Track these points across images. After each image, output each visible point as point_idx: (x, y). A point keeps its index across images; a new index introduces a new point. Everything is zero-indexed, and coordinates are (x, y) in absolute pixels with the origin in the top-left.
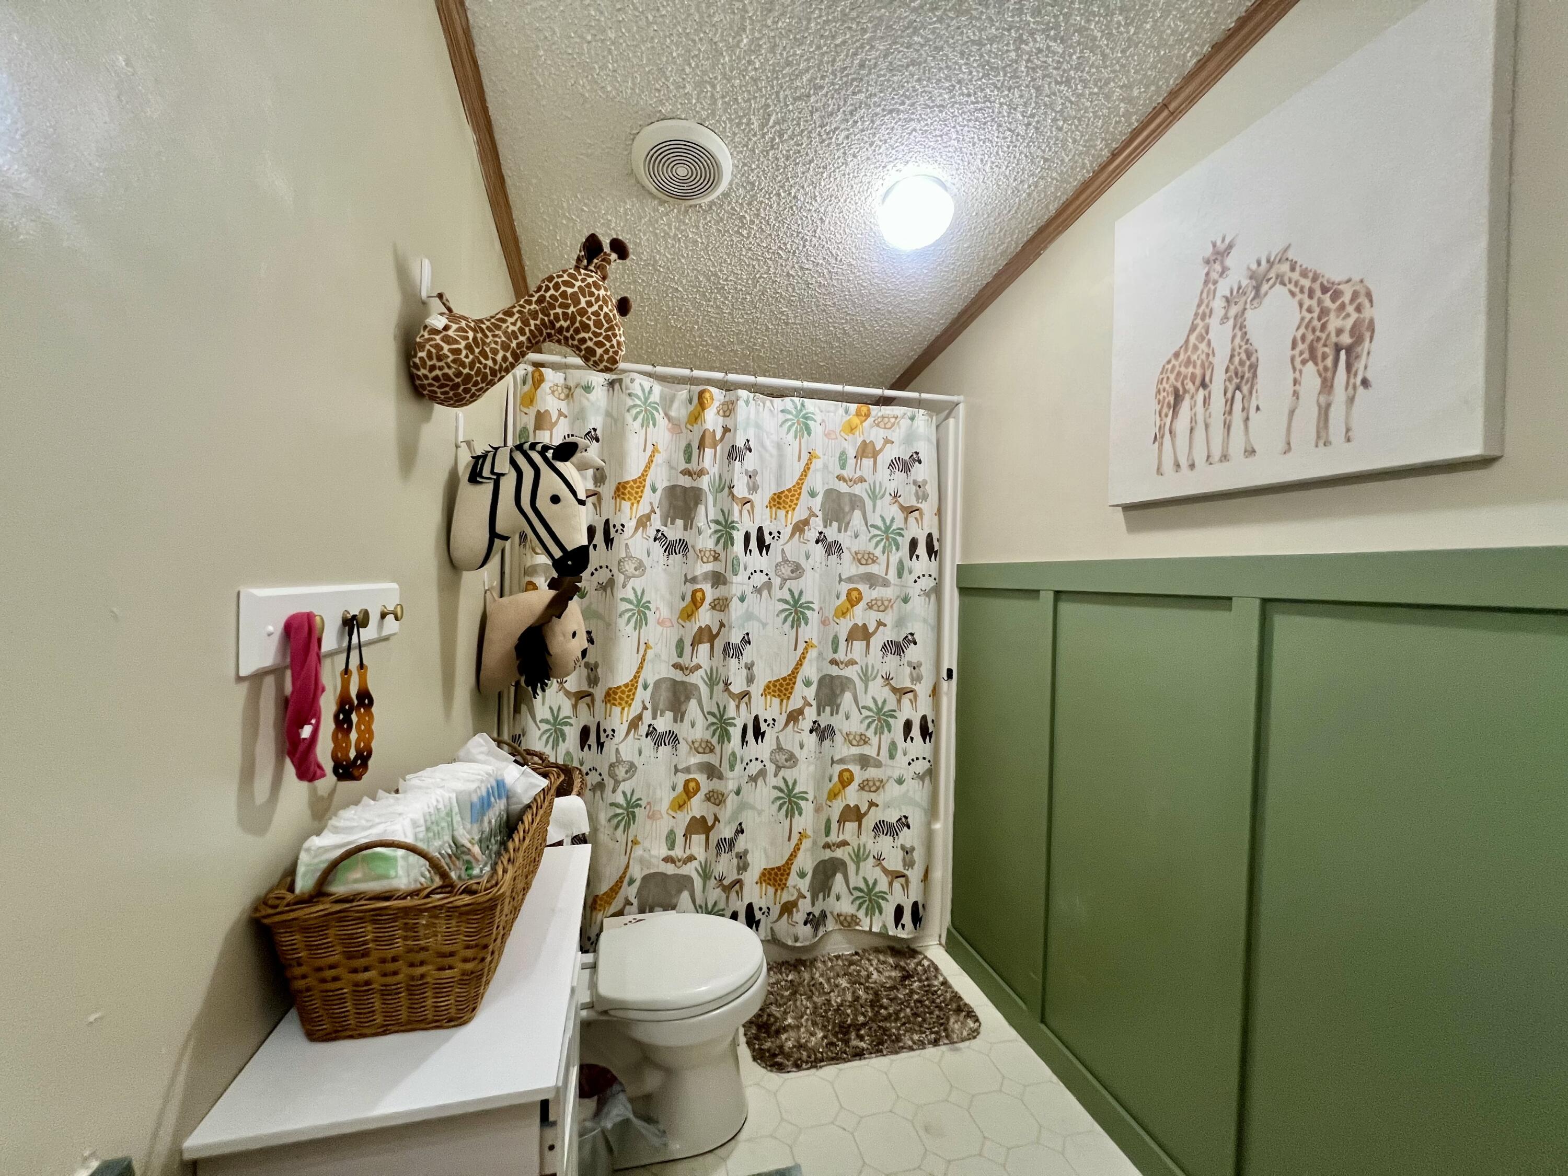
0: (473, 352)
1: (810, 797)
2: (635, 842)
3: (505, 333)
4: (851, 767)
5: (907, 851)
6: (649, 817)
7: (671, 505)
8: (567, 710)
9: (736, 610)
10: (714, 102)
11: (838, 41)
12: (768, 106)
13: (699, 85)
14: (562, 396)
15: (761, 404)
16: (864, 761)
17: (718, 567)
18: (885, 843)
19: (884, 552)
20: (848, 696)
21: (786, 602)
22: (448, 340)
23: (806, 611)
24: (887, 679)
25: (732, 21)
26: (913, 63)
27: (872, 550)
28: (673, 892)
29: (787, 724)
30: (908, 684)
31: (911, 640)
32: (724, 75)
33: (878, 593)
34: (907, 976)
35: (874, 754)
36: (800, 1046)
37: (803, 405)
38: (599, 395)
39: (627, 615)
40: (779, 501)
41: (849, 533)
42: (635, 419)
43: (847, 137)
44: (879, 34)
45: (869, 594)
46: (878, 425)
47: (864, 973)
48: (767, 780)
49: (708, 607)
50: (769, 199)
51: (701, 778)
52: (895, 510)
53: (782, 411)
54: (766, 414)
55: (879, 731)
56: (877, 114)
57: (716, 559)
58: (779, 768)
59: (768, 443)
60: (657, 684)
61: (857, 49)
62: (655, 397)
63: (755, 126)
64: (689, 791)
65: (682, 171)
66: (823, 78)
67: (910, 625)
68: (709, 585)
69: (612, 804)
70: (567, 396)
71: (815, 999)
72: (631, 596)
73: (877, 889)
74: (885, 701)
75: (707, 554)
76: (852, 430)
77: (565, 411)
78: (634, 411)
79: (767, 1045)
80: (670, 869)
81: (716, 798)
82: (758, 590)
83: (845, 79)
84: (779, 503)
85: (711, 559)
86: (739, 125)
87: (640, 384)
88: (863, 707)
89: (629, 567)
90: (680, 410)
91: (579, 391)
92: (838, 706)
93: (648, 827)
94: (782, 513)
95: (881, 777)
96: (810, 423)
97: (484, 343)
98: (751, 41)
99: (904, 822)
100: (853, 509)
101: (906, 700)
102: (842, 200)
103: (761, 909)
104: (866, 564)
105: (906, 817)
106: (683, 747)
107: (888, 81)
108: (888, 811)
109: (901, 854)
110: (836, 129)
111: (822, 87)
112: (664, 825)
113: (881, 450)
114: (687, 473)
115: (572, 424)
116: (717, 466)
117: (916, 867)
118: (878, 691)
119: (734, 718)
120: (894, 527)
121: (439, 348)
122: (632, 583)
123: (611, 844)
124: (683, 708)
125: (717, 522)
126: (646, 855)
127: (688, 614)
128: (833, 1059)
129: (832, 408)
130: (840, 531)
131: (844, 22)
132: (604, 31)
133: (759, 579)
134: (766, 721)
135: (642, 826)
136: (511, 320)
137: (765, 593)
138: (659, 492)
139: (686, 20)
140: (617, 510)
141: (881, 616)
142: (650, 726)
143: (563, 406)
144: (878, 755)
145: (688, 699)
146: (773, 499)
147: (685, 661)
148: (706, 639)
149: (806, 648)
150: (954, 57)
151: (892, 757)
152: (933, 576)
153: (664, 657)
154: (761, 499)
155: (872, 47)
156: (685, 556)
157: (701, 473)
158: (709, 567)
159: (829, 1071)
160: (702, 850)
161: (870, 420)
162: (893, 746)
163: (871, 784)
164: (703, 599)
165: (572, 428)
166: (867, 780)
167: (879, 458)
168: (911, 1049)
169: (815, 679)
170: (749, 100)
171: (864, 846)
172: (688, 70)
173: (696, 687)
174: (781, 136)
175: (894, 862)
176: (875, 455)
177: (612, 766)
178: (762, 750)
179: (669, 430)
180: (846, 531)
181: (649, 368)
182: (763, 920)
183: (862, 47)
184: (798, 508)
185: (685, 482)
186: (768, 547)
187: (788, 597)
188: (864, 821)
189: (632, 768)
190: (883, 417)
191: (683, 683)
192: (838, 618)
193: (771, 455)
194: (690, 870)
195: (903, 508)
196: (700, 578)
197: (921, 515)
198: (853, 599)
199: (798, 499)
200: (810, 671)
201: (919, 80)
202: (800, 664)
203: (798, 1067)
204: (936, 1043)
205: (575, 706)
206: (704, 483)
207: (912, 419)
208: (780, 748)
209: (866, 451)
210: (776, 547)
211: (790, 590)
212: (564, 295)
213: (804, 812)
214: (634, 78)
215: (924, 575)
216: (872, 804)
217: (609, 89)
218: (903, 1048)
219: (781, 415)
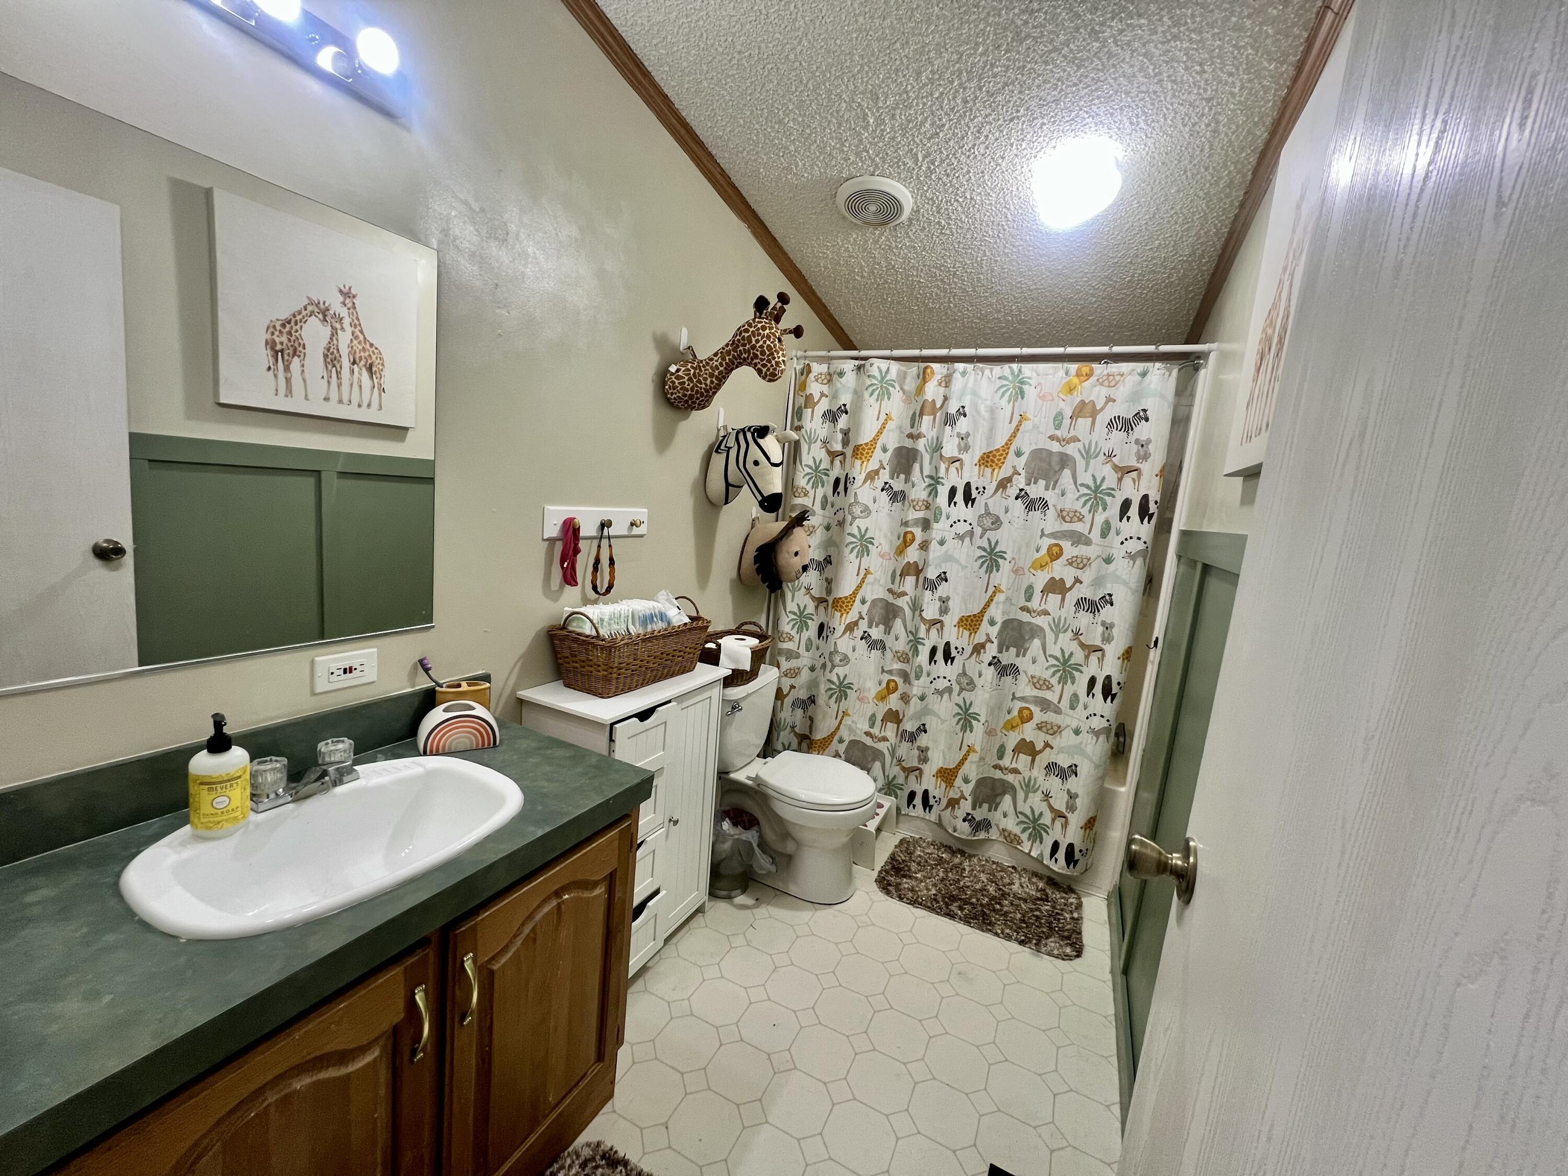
0: (692, 382)
1: (982, 719)
2: (845, 713)
3: (711, 367)
4: (1032, 707)
5: (1072, 796)
6: (858, 699)
7: (899, 463)
8: (811, 608)
9: (935, 551)
10: (873, 160)
11: (937, 95)
12: (912, 150)
13: (858, 154)
14: (825, 381)
15: (980, 373)
16: (1045, 705)
17: (929, 515)
18: (1054, 783)
19: (1090, 512)
20: (1036, 643)
21: (984, 549)
22: (678, 378)
23: (999, 560)
24: (1077, 634)
25: (857, 114)
26: (1006, 84)
27: (1079, 509)
28: (870, 759)
29: (972, 654)
30: (1098, 642)
31: (1108, 600)
32: (870, 143)
33: (1082, 550)
34: (1046, 899)
35: (1056, 702)
36: (912, 890)
37: (1020, 371)
38: (850, 379)
39: (851, 546)
40: (988, 460)
41: (1056, 491)
42: (871, 395)
43: (987, 148)
44: (964, 80)
45: (1069, 550)
46: (1102, 384)
47: (1007, 880)
48: (952, 696)
49: (917, 547)
50: (952, 205)
51: (899, 681)
52: (1107, 470)
53: (1000, 378)
54: (984, 382)
55: (1063, 681)
56: (1001, 126)
57: (927, 508)
58: (962, 689)
59: (982, 408)
60: (874, 602)
61: (954, 93)
62: (893, 374)
63: (910, 163)
64: (890, 688)
65: (873, 208)
66: (940, 120)
67: (1109, 585)
68: (920, 529)
69: (829, 680)
70: (829, 381)
71: (950, 875)
72: (856, 532)
73: (1041, 822)
74: (1071, 654)
75: (920, 504)
76: (1071, 390)
77: (826, 392)
78: (871, 389)
79: (889, 878)
80: (868, 741)
81: (905, 698)
82: (961, 537)
83: (958, 114)
84: (987, 462)
85: (924, 507)
86: (899, 167)
87: (878, 367)
88: (1051, 656)
89: (857, 510)
90: (911, 384)
91: (836, 376)
92: (1026, 650)
93: (857, 707)
94: (989, 470)
95: (1060, 723)
96: (1026, 387)
97: (699, 375)
98: (876, 119)
99: (1073, 770)
100: (1062, 468)
101: (1094, 658)
102: (1014, 189)
103: (934, 797)
104: (1071, 522)
105: (1076, 766)
106: (889, 654)
107: (994, 102)
108: (1061, 756)
109: (1066, 797)
110: (974, 145)
111: (943, 125)
112: (870, 709)
113: (1102, 409)
114: (910, 436)
115: (831, 401)
116: (935, 430)
117: (1076, 812)
118: (1066, 643)
119: (923, 639)
120: (1104, 487)
121: (673, 383)
122: (857, 522)
123: (826, 708)
124: (891, 624)
125: (931, 477)
126: (853, 725)
127: (900, 551)
128: (929, 907)
129: (1051, 371)
130: (1047, 489)
131: (932, 83)
132: (787, 148)
133: (962, 528)
134: (956, 648)
135: (851, 703)
136: (716, 358)
137: (967, 540)
138: (889, 454)
139: (829, 125)
140: (853, 466)
141: (1079, 573)
142: (865, 632)
143: (825, 388)
144: (1059, 702)
145: (895, 617)
146: (982, 458)
147: (895, 588)
148: (912, 572)
149: (994, 592)
150: (1040, 68)
151: (1073, 708)
152: (1143, 540)
153: (882, 582)
154: (971, 459)
155: (965, 89)
156: (903, 504)
157: (919, 436)
158: (921, 514)
159: (920, 912)
160: (894, 735)
161: (1093, 380)
162: (1075, 698)
163: (1049, 727)
164: (913, 540)
165: (830, 405)
166: (1046, 722)
167: (1099, 417)
168: (996, 934)
169: (999, 620)
170: (896, 151)
171: (1035, 779)
172: (845, 149)
173: (902, 609)
174: (933, 164)
175: (1060, 803)
176: (1094, 414)
177: (831, 653)
178: (950, 671)
179: (903, 401)
180: (1054, 489)
181: (887, 353)
182: (935, 805)
183: (957, 91)
184: (1004, 466)
185: (908, 443)
186: (973, 501)
187: (986, 546)
188: (1038, 758)
189: (845, 659)
190: (1108, 375)
191: (892, 604)
192: (1035, 569)
193: (984, 419)
194: (883, 747)
195: (1116, 468)
196: (910, 523)
197: (1139, 475)
198: (1055, 554)
199: (1005, 458)
200: (997, 612)
201: (1020, 92)
202: (987, 605)
203: (901, 898)
204: (1021, 943)
205: (817, 607)
206: (921, 445)
207: (1144, 374)
208: (964, 673)
209: (1084, 410)
210: (980, 501)
211: (989, 539)
212: (743, 338)
213: (974, 730)
214: (817, 165)
215: (1131, 538)
216: (1047, 745)
217: (806, 175)
218: (990, 930)
219: (998, 381)
